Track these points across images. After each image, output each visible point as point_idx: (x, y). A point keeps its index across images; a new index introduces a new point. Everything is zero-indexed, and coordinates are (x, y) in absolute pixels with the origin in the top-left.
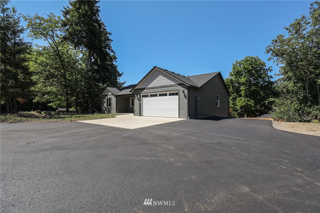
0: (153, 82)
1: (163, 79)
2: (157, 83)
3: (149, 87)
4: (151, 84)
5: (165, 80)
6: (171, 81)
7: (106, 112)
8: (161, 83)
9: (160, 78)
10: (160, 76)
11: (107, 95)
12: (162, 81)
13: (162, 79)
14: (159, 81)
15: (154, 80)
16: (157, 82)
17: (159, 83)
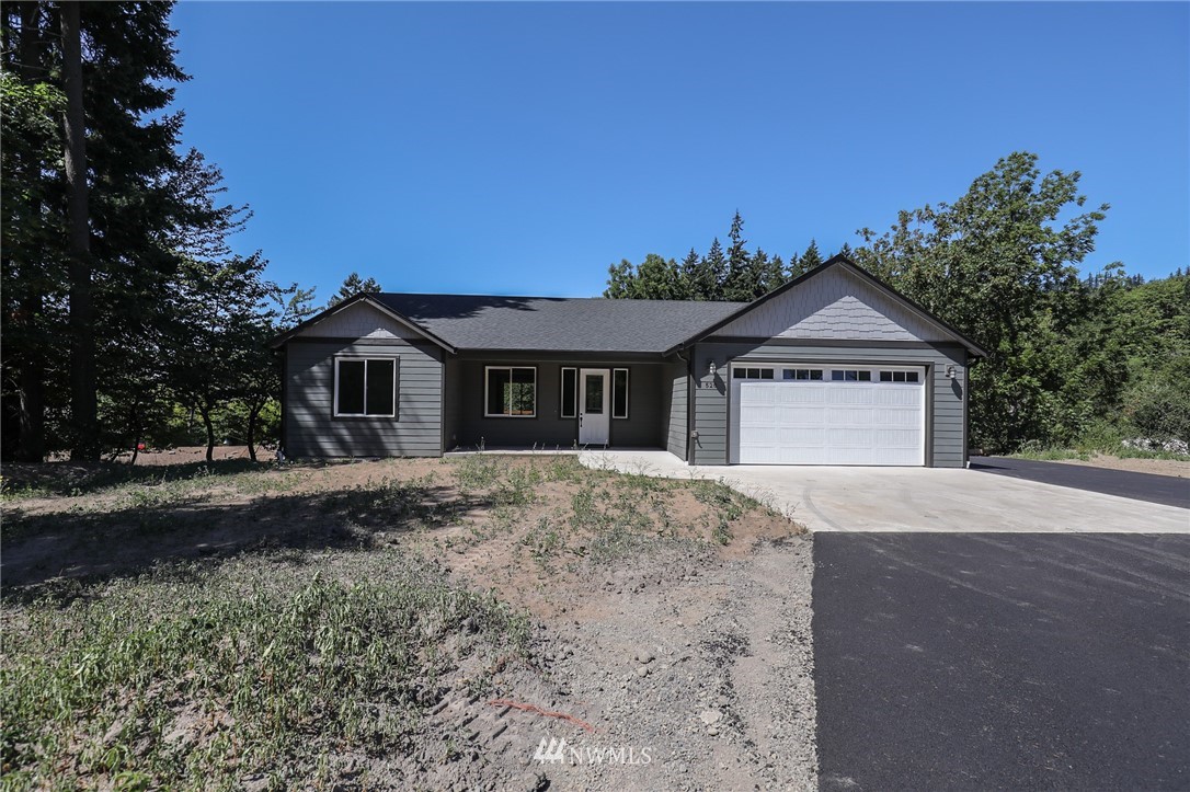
0: (810, 319)
1: (864, 312)
2: (835, 327)
3: (786, 334)
4: (798, 325)
5: (873, 320)
6: (898, 327)
7: (327, 445)
8: (855, 327)
9: (848, 306)
10: (847, 298)
11: (349, 342)
12: (860, 320)
13: (858, 313)
14: (843, 319)
15: (820, 312)
16: (831, 320)
17: (842, 327)
